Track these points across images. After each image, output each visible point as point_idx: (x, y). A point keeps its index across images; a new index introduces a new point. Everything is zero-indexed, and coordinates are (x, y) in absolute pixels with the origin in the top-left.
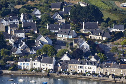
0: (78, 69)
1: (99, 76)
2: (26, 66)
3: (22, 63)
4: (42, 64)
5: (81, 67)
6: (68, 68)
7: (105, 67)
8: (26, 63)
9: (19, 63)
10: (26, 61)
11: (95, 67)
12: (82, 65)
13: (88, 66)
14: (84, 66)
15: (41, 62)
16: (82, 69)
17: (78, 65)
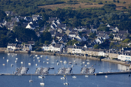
0: (72, 52)
1: (80, 55)
2: (47, 49)
3: (45, 47)
4: (55, 48)
5: (74, 50)
6: (67, 51)
7: (86, 50)
8: (47, 47)
9: (43, 47)
10: (47, 46)
11: (81, 50)
12: (74, 49)
13: (77, 50)
14: (76, 50)
15: (54, 47)
16: (74, 52)
17: (73, 49)
